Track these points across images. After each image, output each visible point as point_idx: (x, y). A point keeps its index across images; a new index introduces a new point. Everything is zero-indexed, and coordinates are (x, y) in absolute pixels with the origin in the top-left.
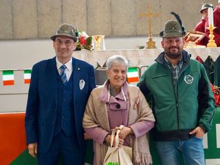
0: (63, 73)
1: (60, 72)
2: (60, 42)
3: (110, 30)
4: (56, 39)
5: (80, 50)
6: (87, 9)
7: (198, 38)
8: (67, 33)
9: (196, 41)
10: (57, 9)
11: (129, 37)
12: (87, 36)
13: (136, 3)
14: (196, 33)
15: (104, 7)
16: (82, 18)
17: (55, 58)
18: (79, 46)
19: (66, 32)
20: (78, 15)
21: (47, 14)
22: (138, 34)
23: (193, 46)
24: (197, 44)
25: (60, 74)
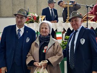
0: (19, 33)
1: (17, 32)
5: (33, 22)
6: (37, 3)
7: (92, 18)
9: (91, 19)
10: (22, 2)
12: (37, 16)
14: (91, 16)
15: (45, 2)
16: (35, 7)
17: (16, 25)
18: (33, 21)
20: (33, 5)
21: (18, 5)
23: (89, 22)
24: (91, 21)
25: (17, 34)
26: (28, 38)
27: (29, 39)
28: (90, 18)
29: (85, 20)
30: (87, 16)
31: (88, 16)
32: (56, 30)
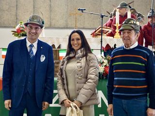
0: (31, 50)
2: (31, 27)
3: (49, 23)
4: (28, 25)
7: (108, 31)
8: (35, 22)
9: (107, 33)
10: (13, 7)
11: (62, 28)
13: (68, 6)
14: (107, 28)
15: (46, 8)
17: (25, 39)
19: (35, 20)
20: (28, 12)
21: (7, 10)
22: (68, 27)
23: (105, 37)
24: (107, 35)
25: (29, 51)
26: (42, 56)
27: (45, 58)
28: (105, 32)
29: (99, 35)
30: (101, 29)
31: (103, 29)
32: (59, 47)
